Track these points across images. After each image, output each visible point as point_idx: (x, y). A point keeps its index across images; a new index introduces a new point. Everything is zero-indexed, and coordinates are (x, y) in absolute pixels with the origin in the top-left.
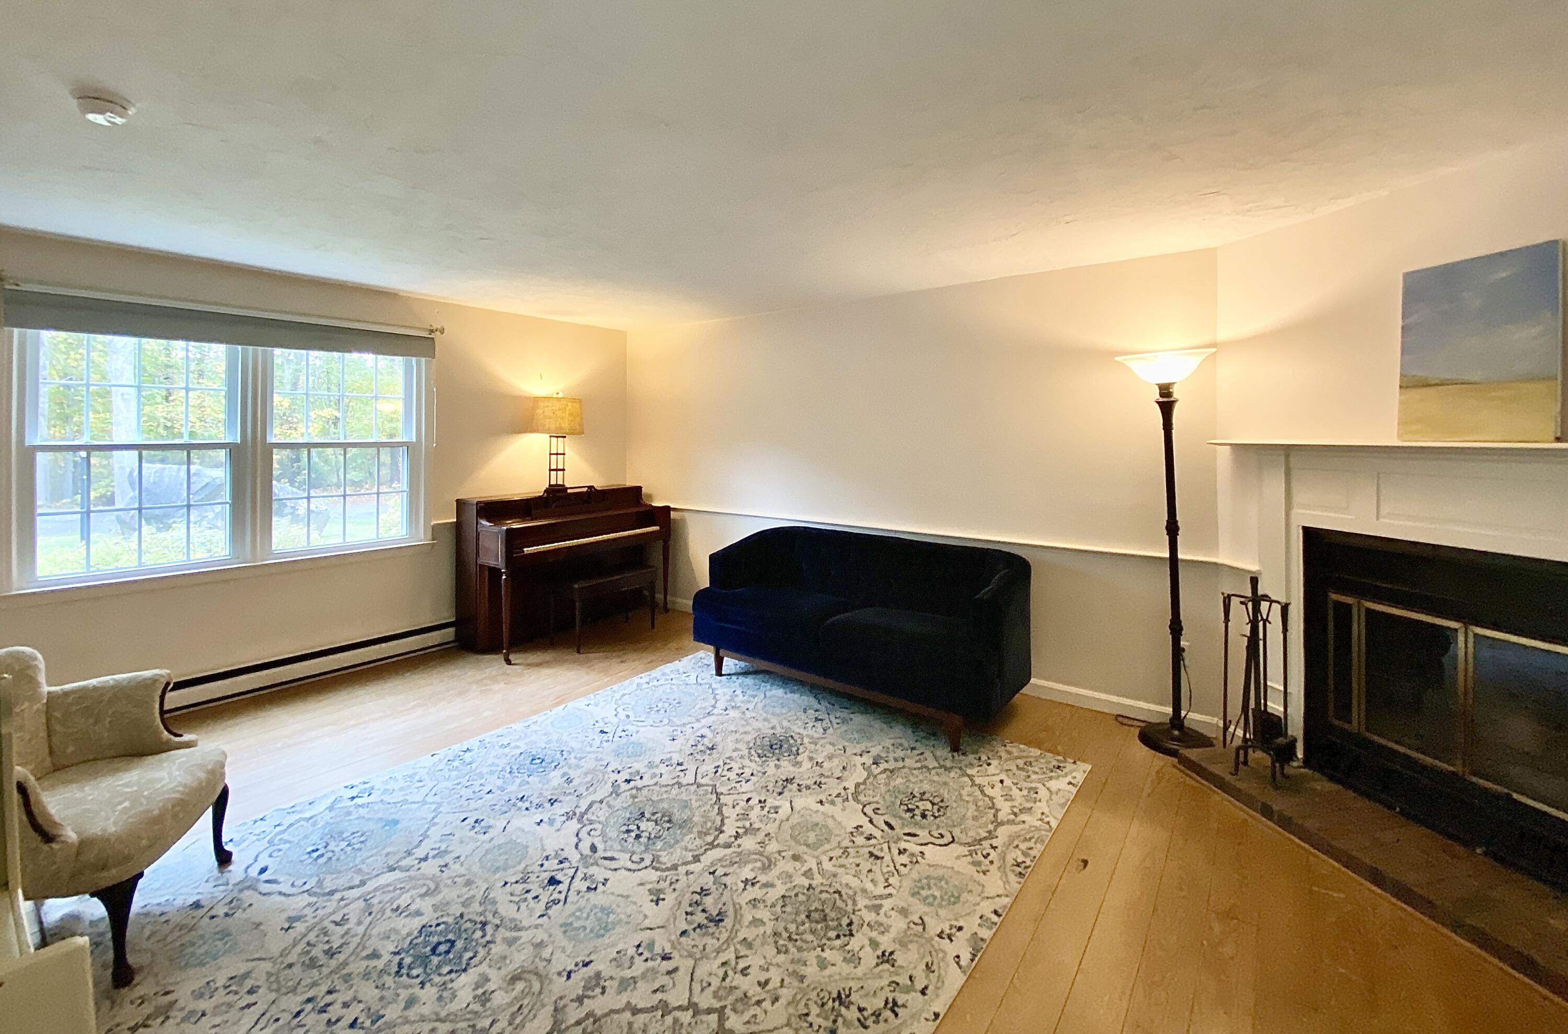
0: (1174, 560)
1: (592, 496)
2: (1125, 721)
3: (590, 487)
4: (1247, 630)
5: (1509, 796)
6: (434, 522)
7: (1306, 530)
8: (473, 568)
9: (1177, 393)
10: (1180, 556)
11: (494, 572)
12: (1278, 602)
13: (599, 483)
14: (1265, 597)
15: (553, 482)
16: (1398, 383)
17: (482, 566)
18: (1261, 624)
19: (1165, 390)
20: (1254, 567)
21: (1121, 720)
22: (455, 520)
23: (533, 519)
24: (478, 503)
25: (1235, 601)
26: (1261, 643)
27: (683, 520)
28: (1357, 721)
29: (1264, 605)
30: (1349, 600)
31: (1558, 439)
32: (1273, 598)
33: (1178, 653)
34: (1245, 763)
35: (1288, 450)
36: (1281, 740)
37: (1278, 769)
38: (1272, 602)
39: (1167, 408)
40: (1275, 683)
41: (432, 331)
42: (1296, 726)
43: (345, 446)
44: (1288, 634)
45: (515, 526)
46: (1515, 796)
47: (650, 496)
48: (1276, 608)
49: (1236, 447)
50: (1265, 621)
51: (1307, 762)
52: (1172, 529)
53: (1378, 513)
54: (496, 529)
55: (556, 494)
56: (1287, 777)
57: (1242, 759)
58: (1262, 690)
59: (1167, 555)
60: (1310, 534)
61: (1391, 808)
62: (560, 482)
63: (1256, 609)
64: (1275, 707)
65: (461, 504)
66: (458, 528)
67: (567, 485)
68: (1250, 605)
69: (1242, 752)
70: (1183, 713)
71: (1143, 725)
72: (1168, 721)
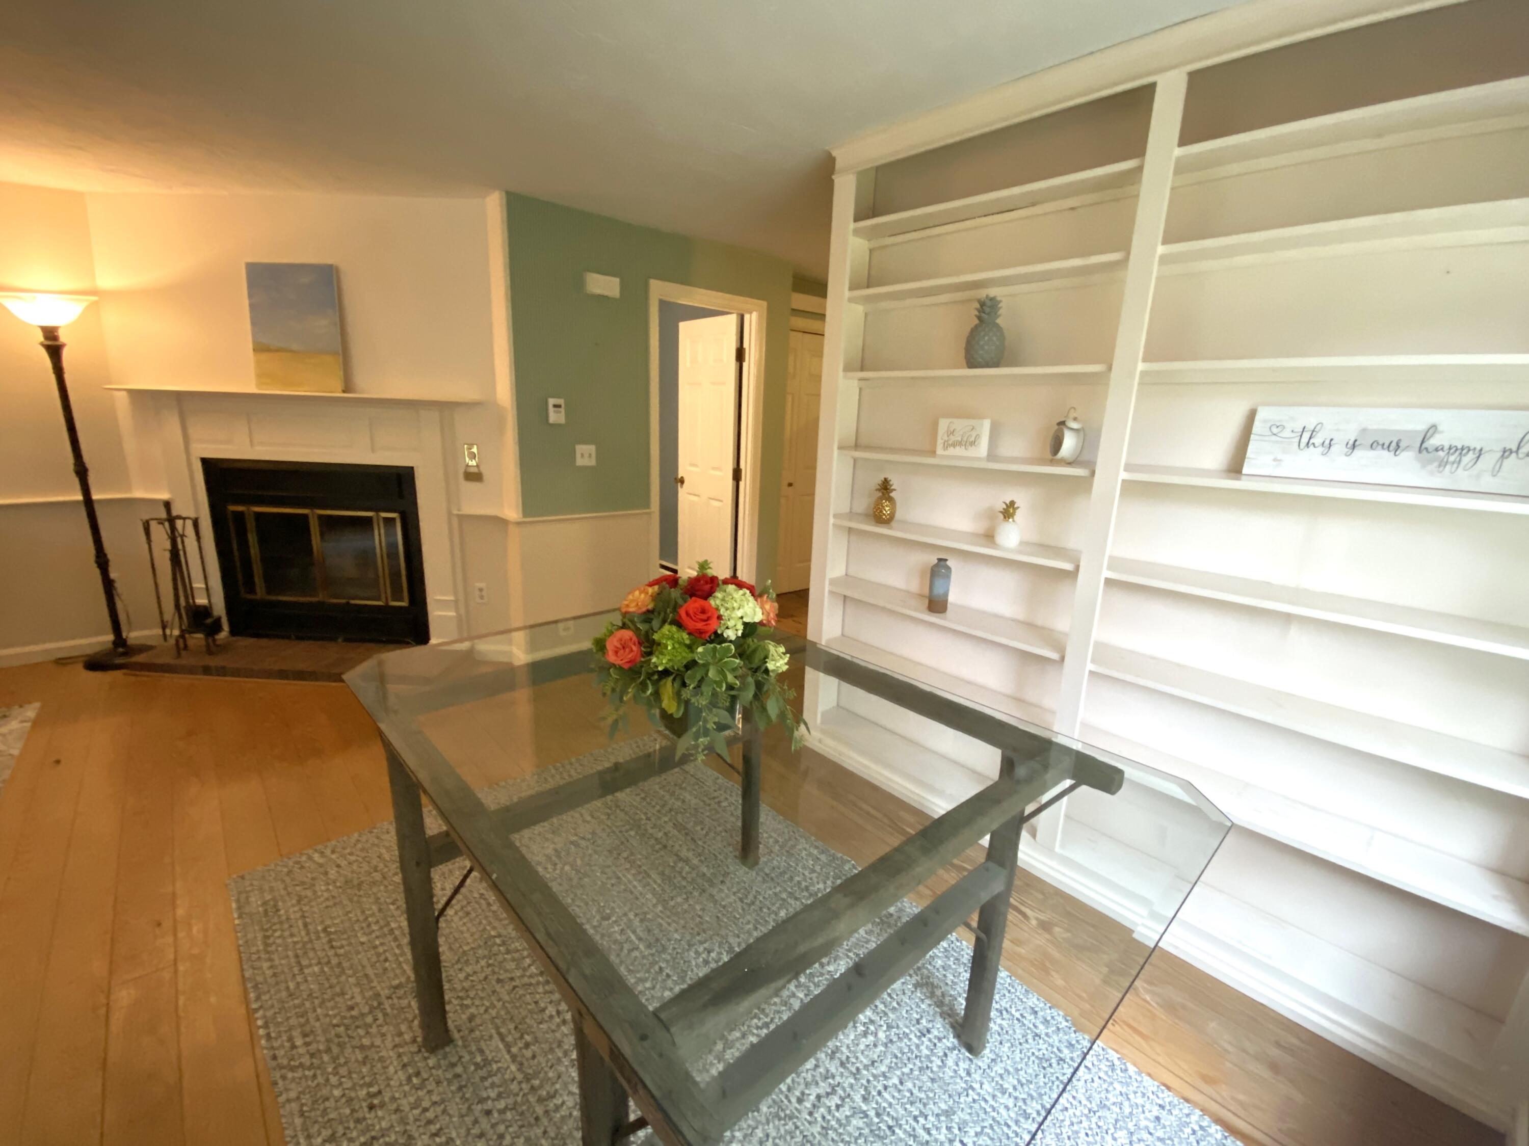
0: (88, 502)
2: (64, 661)
4: (168, 545)
5: (348, 603)
7: (205, 461)
9: (64, 336)
10: (95, 496)
12: (189, 518)
14: (179, 517)
16: (251, 346)
18: (179, 540)
19: (50, 334)
20: (165, 496)
21: (62, 662)
25: (154, 525)
26: (181, 553)
28: (260, 593)
29: (179, 524)
30: (240, 508)
31: (344, 392)
32: (184, 515)
33: (109, 585)
34: (186, 647)
35: (179, 396)
36: (209, 621)
37: (211, 644)
38: (184, 519)
39: (54, 350)
40: (198, 584)
42: (219, 607)
44: (202, 540)
46: (353, 602)
48: (189, 523)
49: (131, 392)
50: (182, 536)
51: (233, 632)
52: (82, 472)
53: (251, 441)
56: (218, 646)
57: (182, 645)
58: (190, 592)
59: (81, 498)
60: (207, 463)
61: (289, 638)
63: (173, 528)
64: (201, 601)
68: (167, 524)
69: (181, 641)
70: (124, 635)
71: (83, 659)
72: (110, 646)
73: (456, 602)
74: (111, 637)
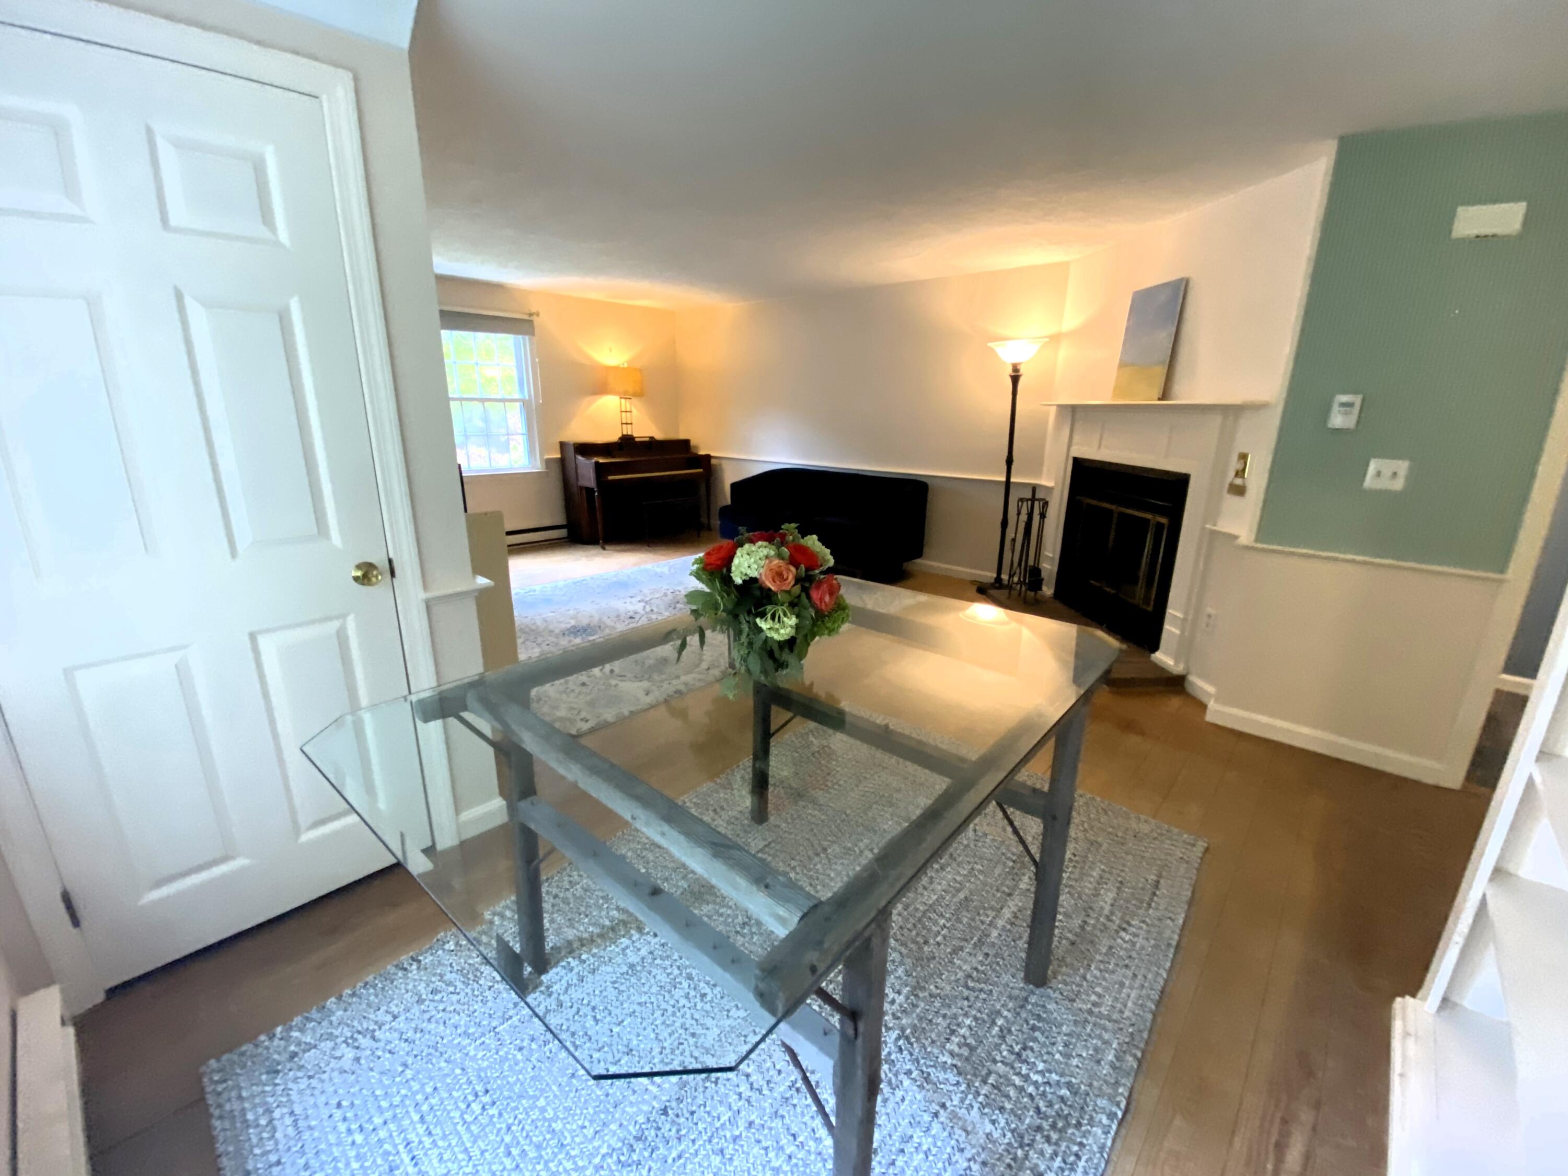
0: (1008, 483)
1: (652, 445)
3: (652, 438)
4: (1026, 518)
6: (547, 457)
7: (1075, 459)
8: (575, 490)
9: (1023, 370)
10: (1012, 479)
11: (589, 491)
13: (659, 436)
15: (625, 433)
16: (1118, 363)
17: (581, 488)
19: (1016, 369)
22: (559, 456)
23: (613, 457)
24: (574, 444)
27: (720, 465)
31: (1159, 399)
39: (1015, 379)
41: (531, 315)
42: (1053, 576)
43: (483, 400)
45: (601, 461)
47: (697, 447)
49: (1059, 406)
52: (1010, 461)
54: (588, 462)
55: (627, 442)
59: (1004, 479)
62: (630, 433)
63: (1033, 507)
64: (1046, 566)
65: (563, 445)
66: (562, 461)
67: (635, 435)
72: (993, 581)
73: (1184, 620)
74: (995, 575)
